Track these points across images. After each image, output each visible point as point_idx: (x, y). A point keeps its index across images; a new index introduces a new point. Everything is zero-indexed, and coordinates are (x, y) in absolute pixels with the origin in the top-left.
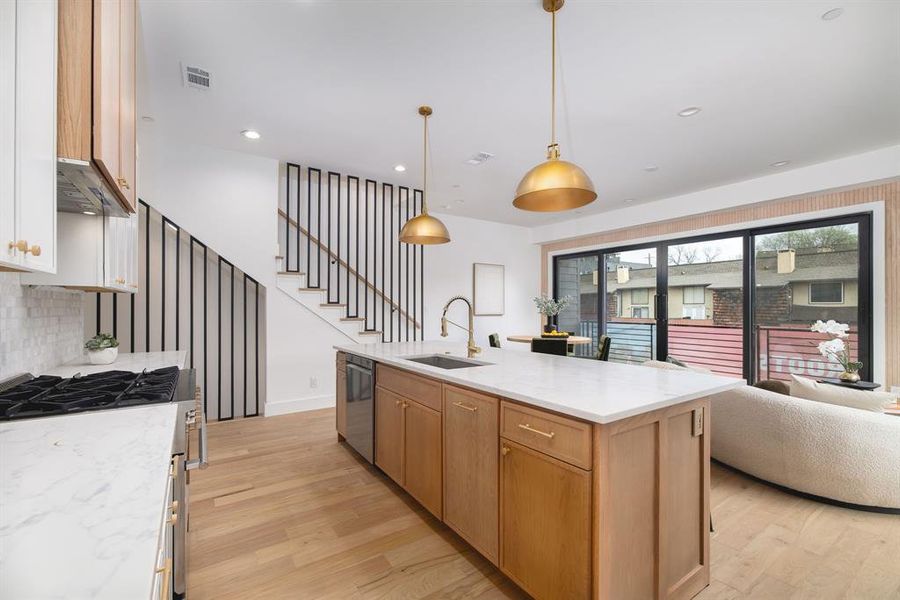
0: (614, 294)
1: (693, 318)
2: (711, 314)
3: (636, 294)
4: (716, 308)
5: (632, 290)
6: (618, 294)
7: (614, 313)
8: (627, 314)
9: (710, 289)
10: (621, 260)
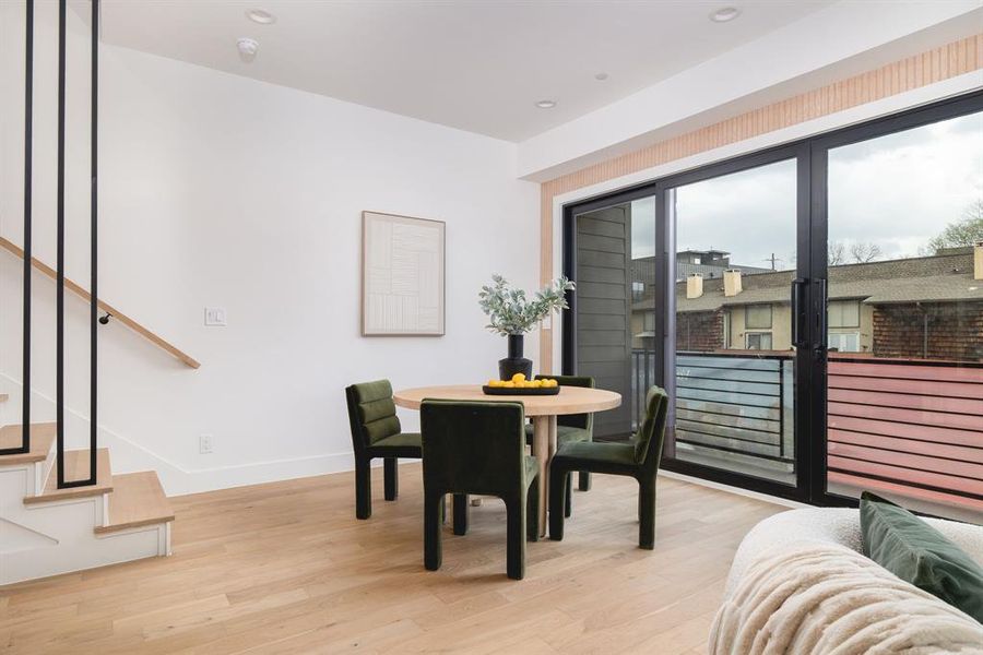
0: (718, 312)
1: (841, 350)
2: (870, 343)
3: (752, 313)
4: (877, 333)
5: (746, 307)
6: (725, 312)
7: (719, 342)
8: (740, 344)
9: (869, 304)
10: (731, 263)
